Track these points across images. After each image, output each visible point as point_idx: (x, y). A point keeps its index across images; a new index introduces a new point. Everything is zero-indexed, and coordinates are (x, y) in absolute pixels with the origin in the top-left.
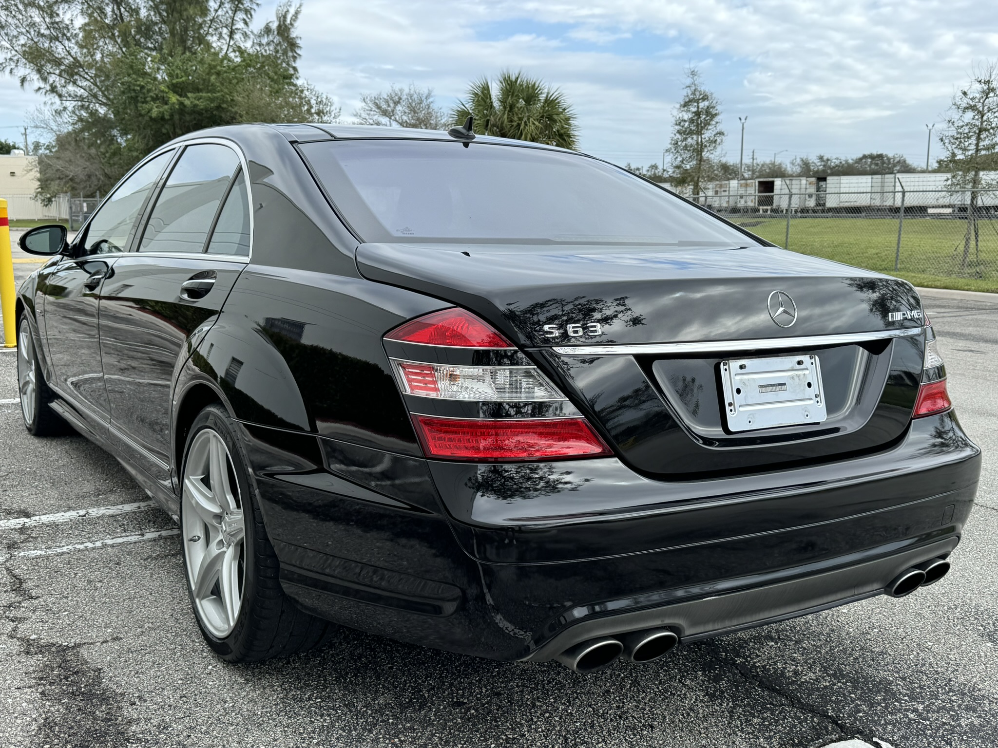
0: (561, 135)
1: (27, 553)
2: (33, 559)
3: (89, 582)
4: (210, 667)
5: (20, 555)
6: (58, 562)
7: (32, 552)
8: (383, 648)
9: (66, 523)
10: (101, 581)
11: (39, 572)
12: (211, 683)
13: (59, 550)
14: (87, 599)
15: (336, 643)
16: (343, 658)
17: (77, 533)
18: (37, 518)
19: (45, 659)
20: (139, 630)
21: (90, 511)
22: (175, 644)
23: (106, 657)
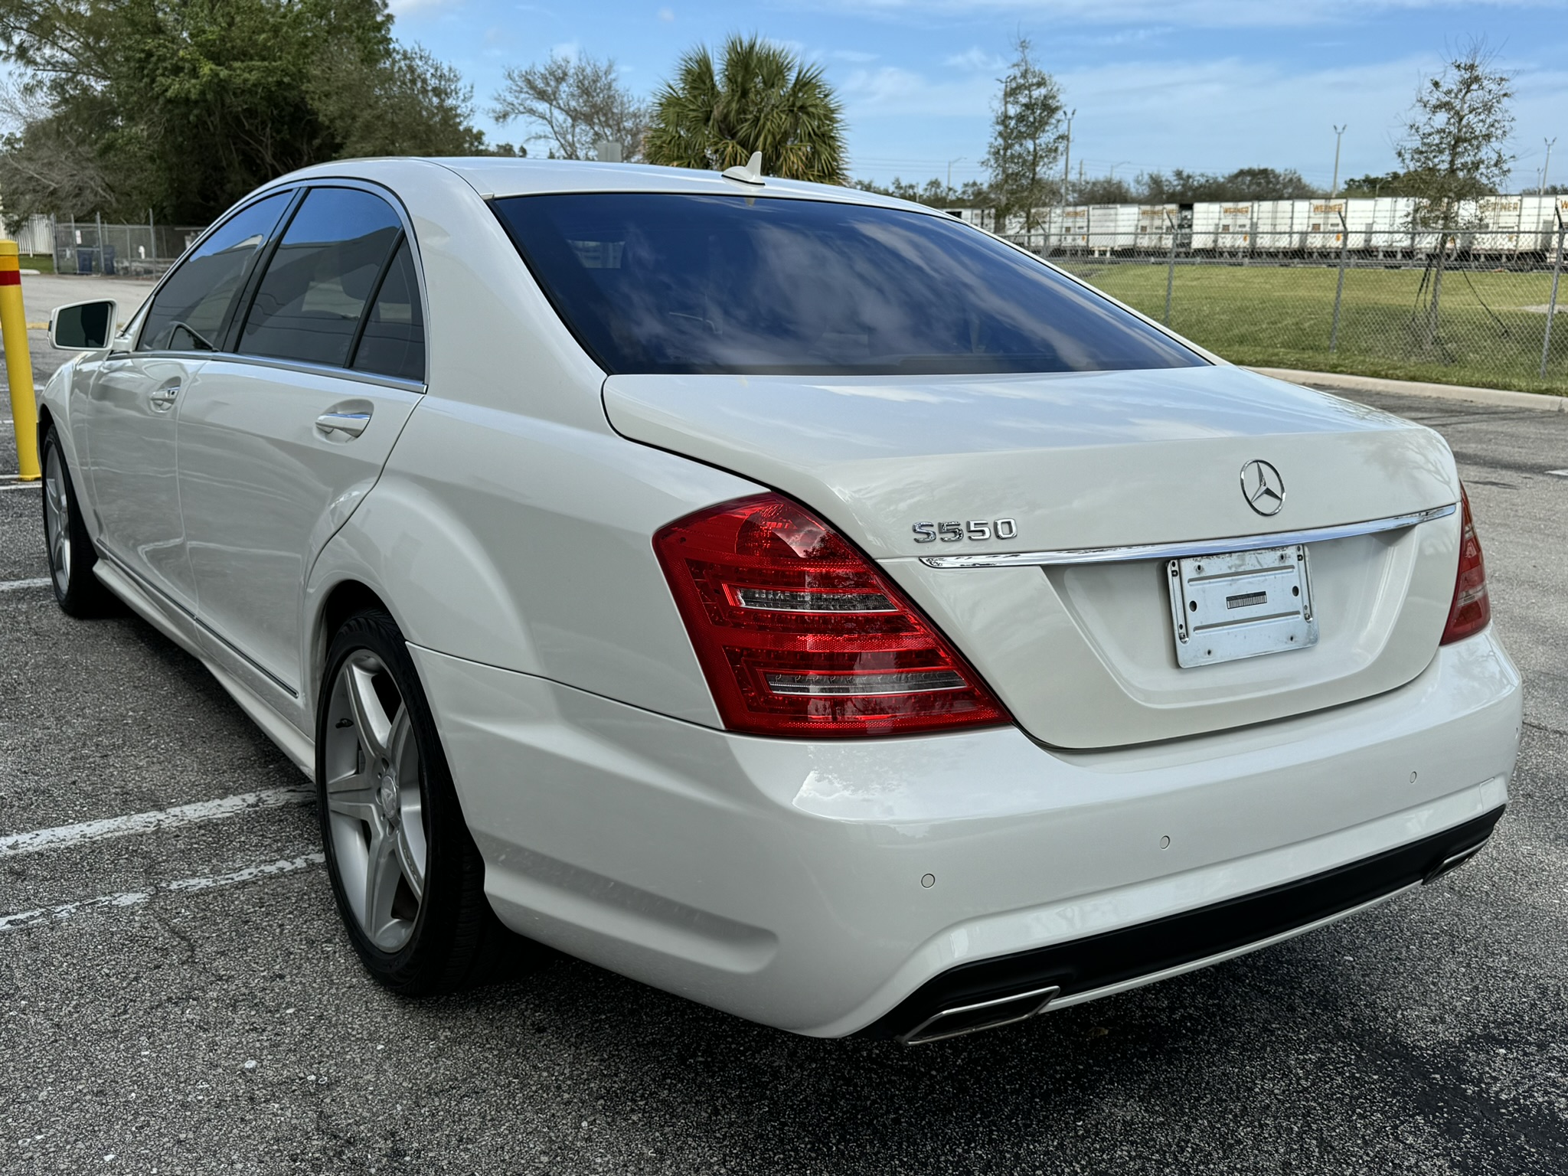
1: (182, 884)
2: (197, 895)
4: (585, 1124)
5: (172, 887)
6: (242, 902)
7: (192, 882)
8: (866, 1078)
9: (228, 821)
10: (329, 941)
11: (216, 924)
13: (237, 878)
14: (318, 980)
15: (780, 1067)
16: (805, 1099)
18: (176, 810)
20: (432, 1045)
21: (263, 795)
23: (394, 1107)
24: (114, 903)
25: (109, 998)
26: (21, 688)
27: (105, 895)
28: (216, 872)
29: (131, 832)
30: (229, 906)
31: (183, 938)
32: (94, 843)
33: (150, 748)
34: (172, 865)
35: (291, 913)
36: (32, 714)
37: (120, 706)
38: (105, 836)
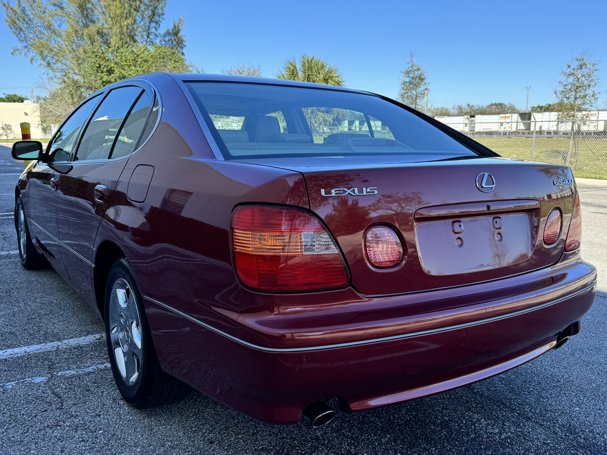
1: (63, 373)
2: (69, 378)
5: (58, 375)
6: (87, 381)
7: (67, 372)
9: (88, 346)
11: (74, 391)
13: (87, 370)
14: (115, 417)
17: (97, 354)
18: (66, 341)
24: (33, 381)
25: (22, 425)
26: (13, 291)
27: (29, 377)
28: (78, 367)
29: (46, 350)
30: (82, 383)
31: (59, 398)
32: (29, 355)
33: (60, 315)
34: (60, 365)
35: (107, 386)
36: (15, 301)
37: (51, 298)
38: (35, 352)
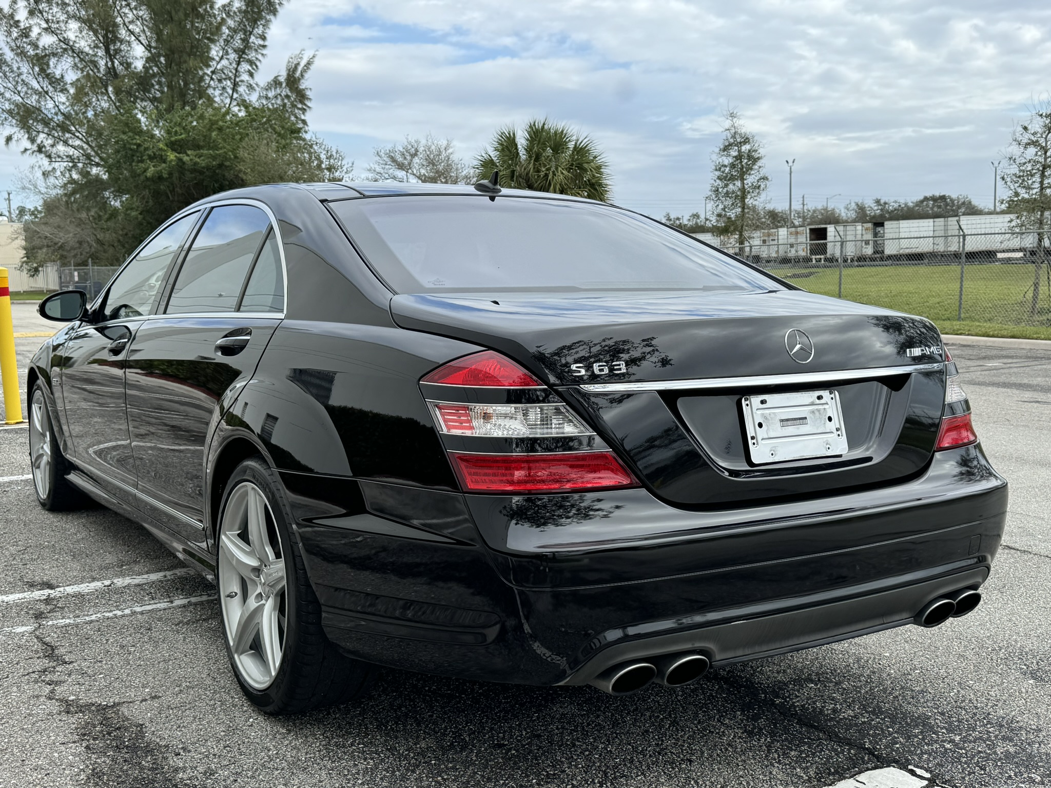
0: (592, 185)
1: (55, 622)
2: (62, 627)
3: (122, 647)
4: (251, 720)
5: (49, 624)
7: (61, 621)
9: (92, 594)
10: (133, 646)
11: (70, 639)
12: (253, 734)
13: (87, 619)
16: (383, 708)
17: (104, 602)
18: (61, 589)
19: (86, 717)
20: (177, 689)
21: (115, 581)
22: (215, 700)
23: (146, 714)
24: (13, 631)
28: (77, 616)
29: (32, 599)
30: (80, 632)
31: (49, 646)
32: (8, 604)
33: (53, 560)
34: (52, 614)
35: (115, 634)
38: (16, 601)
